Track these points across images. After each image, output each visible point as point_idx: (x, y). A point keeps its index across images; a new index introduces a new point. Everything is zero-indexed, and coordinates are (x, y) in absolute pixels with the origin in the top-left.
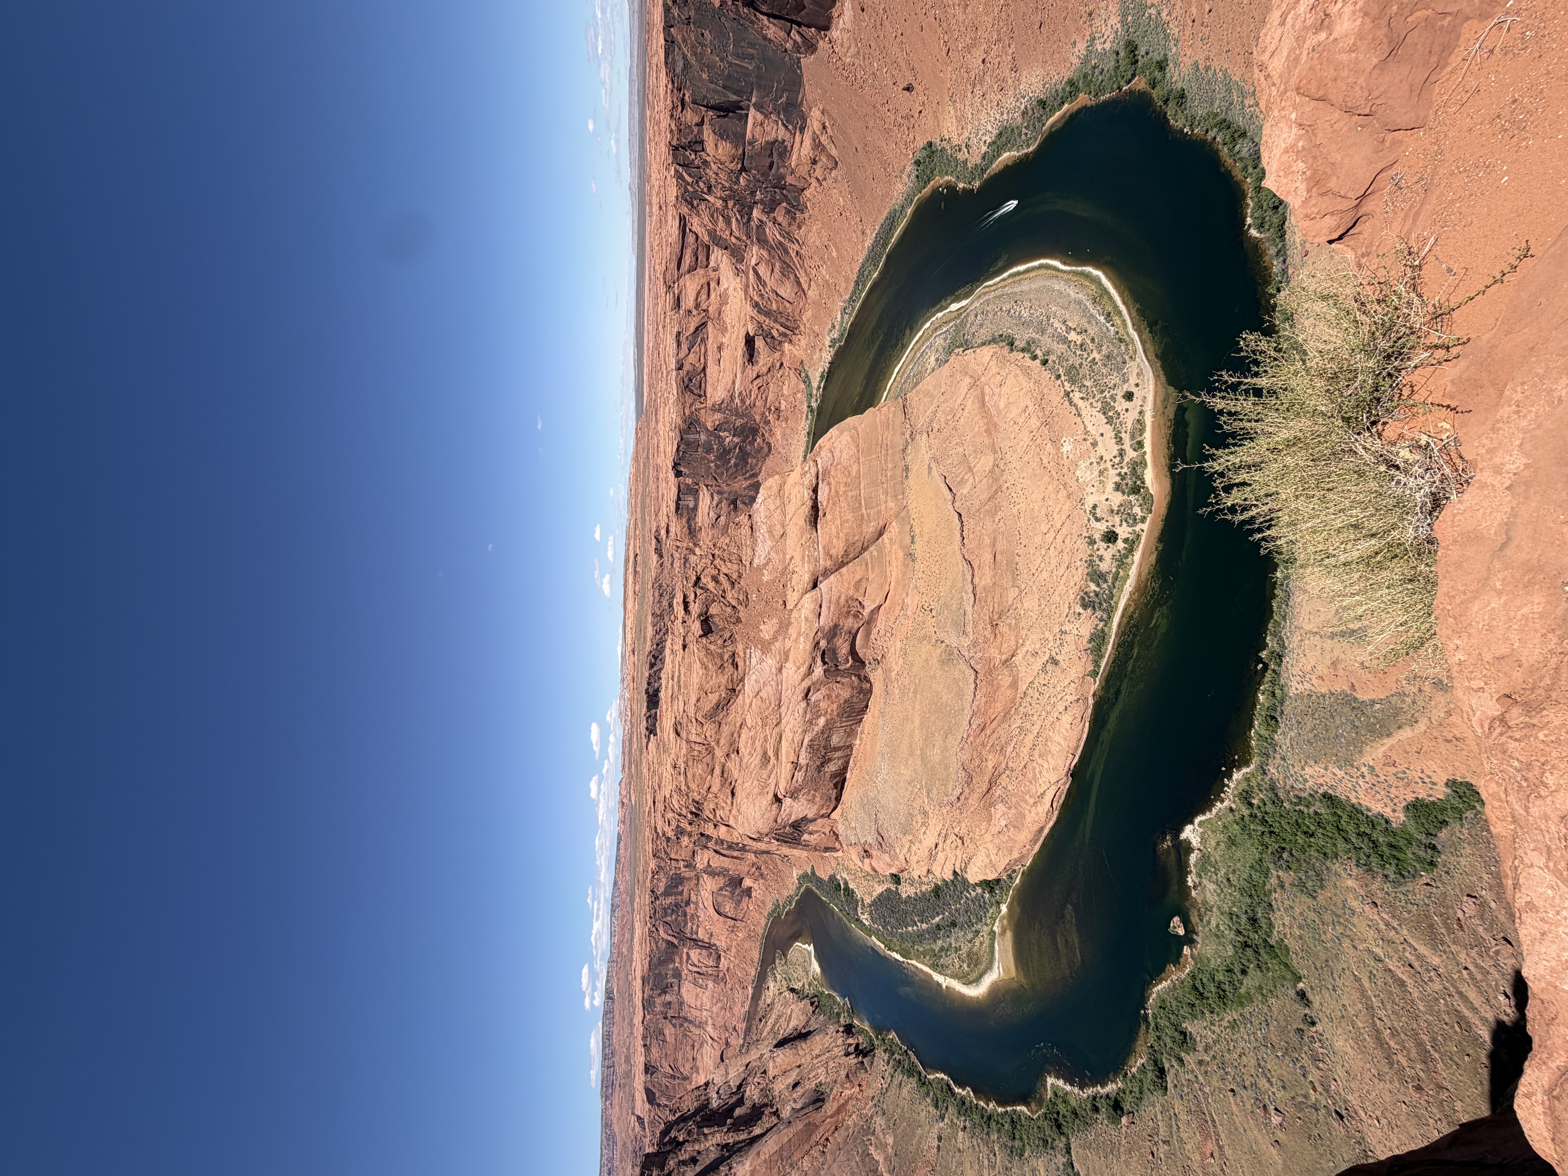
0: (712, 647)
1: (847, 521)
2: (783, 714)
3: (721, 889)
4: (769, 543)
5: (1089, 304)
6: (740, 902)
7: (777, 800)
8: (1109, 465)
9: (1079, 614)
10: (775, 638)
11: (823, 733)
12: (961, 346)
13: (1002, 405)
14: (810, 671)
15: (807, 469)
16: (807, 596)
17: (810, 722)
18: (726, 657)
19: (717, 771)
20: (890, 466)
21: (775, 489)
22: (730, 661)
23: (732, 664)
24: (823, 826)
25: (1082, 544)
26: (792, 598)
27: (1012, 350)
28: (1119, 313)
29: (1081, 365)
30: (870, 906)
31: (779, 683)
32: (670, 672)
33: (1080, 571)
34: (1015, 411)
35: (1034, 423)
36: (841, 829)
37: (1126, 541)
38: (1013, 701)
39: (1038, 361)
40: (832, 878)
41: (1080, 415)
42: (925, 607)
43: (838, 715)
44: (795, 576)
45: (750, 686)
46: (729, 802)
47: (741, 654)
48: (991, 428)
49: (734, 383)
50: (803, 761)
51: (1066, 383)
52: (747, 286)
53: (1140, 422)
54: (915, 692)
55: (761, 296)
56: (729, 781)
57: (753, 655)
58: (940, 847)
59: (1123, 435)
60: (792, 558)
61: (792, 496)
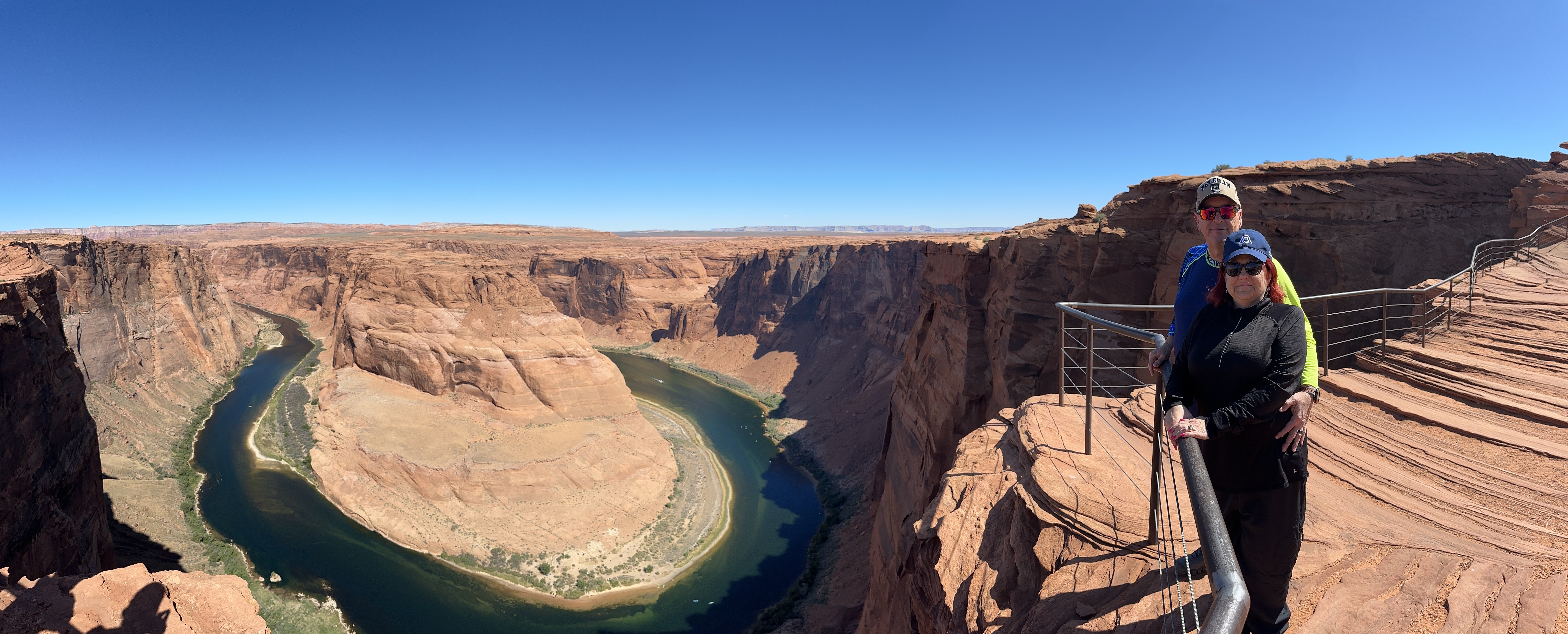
0: (465, 286)
1: (553, 379)
2: (422, 334)
4: (537, 325)
5: (707, 527)
7: (367, 329)
8: (600, 564)
9: (488, 548)
10: (473, 329)
11: (408, 360)
12: (675, 446)
13: (638, 481)
15: (587, 349)
16: (501, 352)
17: (415, 353)
18: (460, 295)
20: (592, 407)
21: (574, 328)
22: (457, 299)
23: (455, 300)
25: (540, 549)
26: (501, 341)
27: (674, 481)
28: (704, 549)
29: (668, 531)
30: (299, 385)
31: (442, 331)
32: (451, 257)
33: (521, 548)
34: (635, 491)
35: (628, 506)
36: (348, 369)
37: (543, 581)
38: (426, 496)
39: (669, 501)
40: (318, 362)
41: (634, 538)
42: (494, 435)
43: (420, 372)
44: (514, 342)
45: (441, 311)
46: (366, 297)
47: (462, 306)
48: (622, 476)
50: (390, 346)
51: (655, 524)
53: (632, 581)
54: (434, 426)
57: (461, 314)
58: (333, 433)
59: (622, 571)
60: (527, 341)
61: (568, 340)
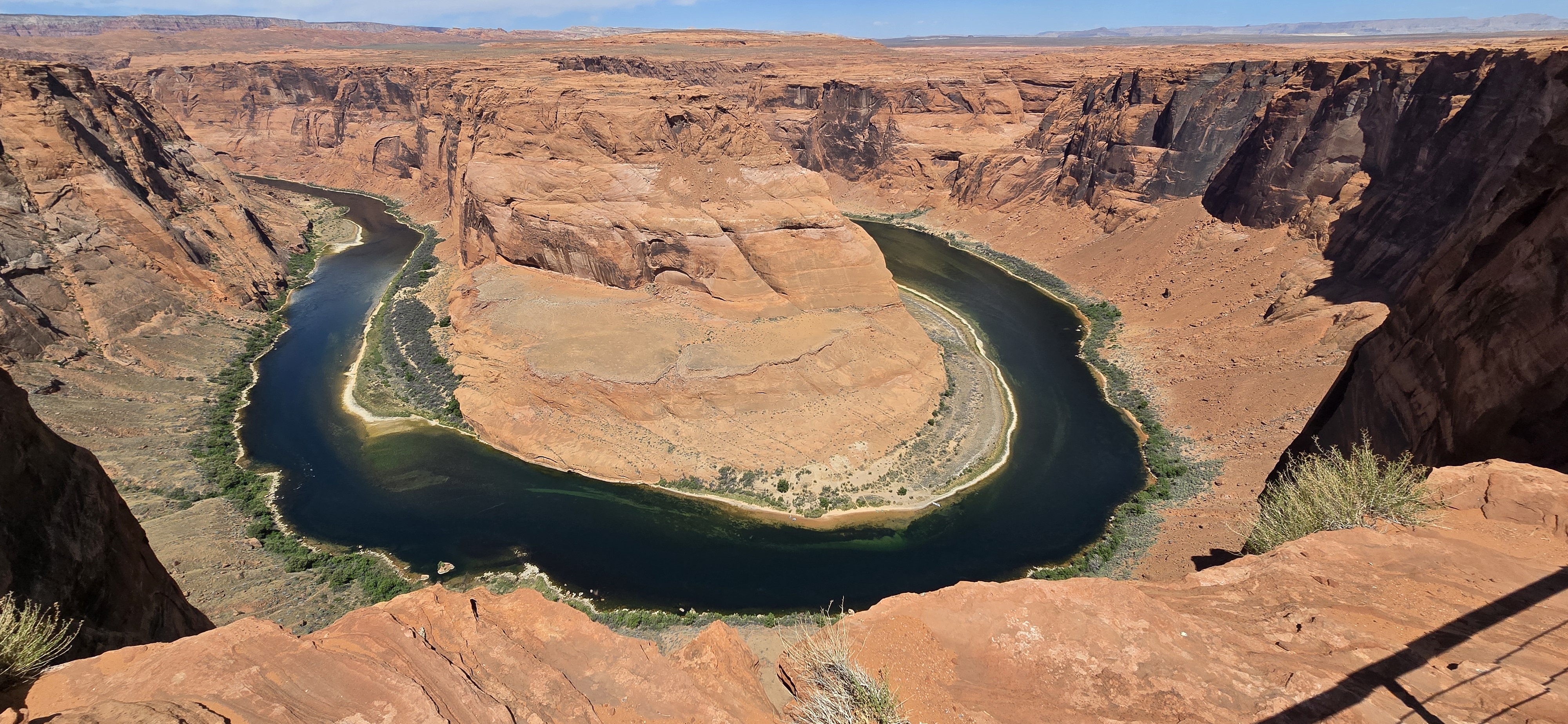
0: (657, 128)
1: (788, 258)
2: (596, 204)
3: (404, 146)
4: (764, 183)
5: (979, 455)
6: (394, 166)
7: (509, 201)
8: (845, 481)
9: (715, 467)
10: (672, 192)
11: (582, 244)
12: (946, 352)
13: (895, 390)
14: (642, 229)
15: (836, 217)
16: (715, 223)
17: (592, 231)
18: (648, 143)
19: (530, 138)
20: (840, 295)
21: (816, 186)
22: (644, 148)
23: (641, 149)
24: (487, 249)
25: (776, 464)
26: (711, 207)
27: (941, 395)
28: (971, 479)
29: (929, 452)
30: (414, 299)
31: (627, 198)
32: (627, 83)
33: (753, 464)
34: (889, 401)
35: (880, 418)
36: (488, 266)
37: (781, 499)
38: (632, 417)
39: (932, 417)
40: (436, 261)
41: (886, 454)
42: (711, 334)
43: (601, 258)
44: (732, 209)
45: (622, 168)
46: (499, 151)
47: (652, 159)
48: (875, 382)
49: (916, 141)
50: (551, 225)
51: (913, 441)
52: (1005, 152)
53: (881, 502)
54: (631, 330)
55: (996, 166)
56: (521, 151)
57: (652, 170)
58: (485, 361)
59: (870, 490)
60: (751, 206)
61: (809, 204)
